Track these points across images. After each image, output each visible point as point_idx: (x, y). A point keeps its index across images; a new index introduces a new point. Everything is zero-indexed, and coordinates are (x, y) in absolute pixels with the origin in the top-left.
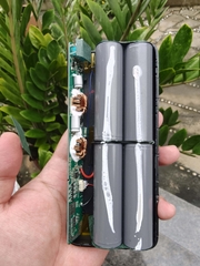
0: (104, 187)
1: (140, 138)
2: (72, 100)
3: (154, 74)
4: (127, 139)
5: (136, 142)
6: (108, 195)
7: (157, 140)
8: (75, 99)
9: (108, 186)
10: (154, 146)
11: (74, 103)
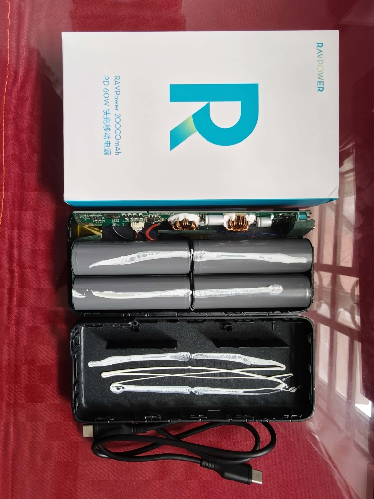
0: (141, 254)
1: (198, 294)
2: (241, 215)
3: (273, 310)
4: (195, 279)
5: (193, 289)
6: (132, 259)
7: (195, 314)
8: (244, 218)
9: (142, 259)
10: (188, 311)
11: (238, 217)
